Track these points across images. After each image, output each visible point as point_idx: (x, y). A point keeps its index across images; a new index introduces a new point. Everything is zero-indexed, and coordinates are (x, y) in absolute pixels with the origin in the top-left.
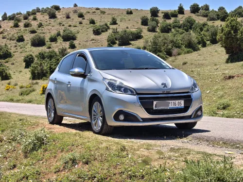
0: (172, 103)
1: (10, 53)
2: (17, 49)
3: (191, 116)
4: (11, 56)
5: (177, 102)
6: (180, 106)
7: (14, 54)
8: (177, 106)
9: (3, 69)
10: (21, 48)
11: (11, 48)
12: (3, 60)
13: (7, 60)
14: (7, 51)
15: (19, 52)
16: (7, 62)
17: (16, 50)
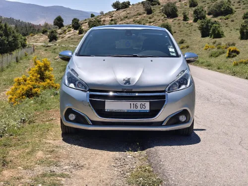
0: (132, 105)
1: (232, 9)
2: (240, 5)
3: (163, 122)
4: (232, 12)
5: (139, 104)
6: (143, 109)
7: (236, 10)
8: (139, 109)
9: (215, 27)
10: (244, 4)
11: (234, 4)
12: (223, 17)
13: (227, 16)
14: (228, 6)
15: (242, 8)
16: (227, 19)
17: (239, 7)
